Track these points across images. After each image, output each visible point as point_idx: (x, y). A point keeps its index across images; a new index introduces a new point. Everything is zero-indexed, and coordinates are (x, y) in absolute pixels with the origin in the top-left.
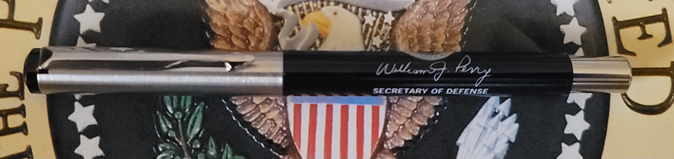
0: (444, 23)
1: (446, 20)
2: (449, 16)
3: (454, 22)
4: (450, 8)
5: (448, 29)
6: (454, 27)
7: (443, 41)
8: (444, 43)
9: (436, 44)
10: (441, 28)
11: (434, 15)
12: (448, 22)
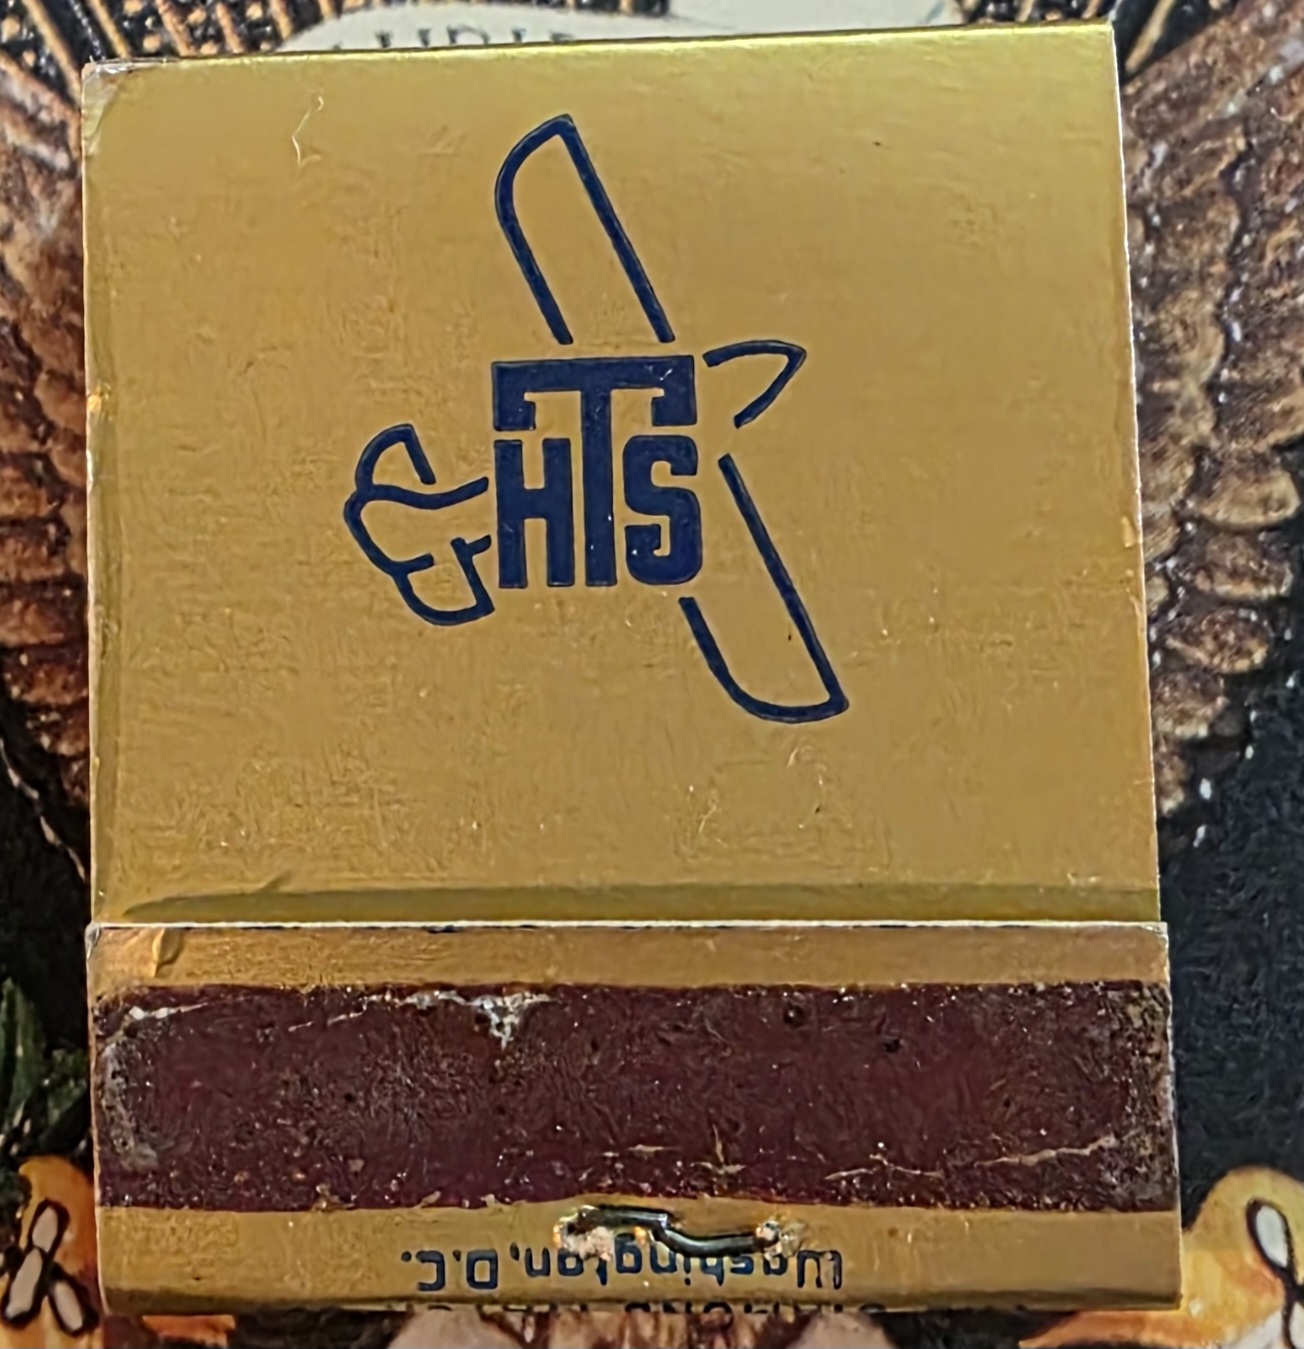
0: (1211, 259)
1: (1221, 248)
2: (1234, 223)
3: (1270, 257)
4: (1239, 175)
5: (1235, 296)
6: (1270, 283)
7: (1214, 361)
8: (1217, 375)
9: (1172, 385)
10: (1194, 294)
11: (1147, 221)
12: (1232, 259)
